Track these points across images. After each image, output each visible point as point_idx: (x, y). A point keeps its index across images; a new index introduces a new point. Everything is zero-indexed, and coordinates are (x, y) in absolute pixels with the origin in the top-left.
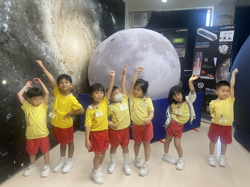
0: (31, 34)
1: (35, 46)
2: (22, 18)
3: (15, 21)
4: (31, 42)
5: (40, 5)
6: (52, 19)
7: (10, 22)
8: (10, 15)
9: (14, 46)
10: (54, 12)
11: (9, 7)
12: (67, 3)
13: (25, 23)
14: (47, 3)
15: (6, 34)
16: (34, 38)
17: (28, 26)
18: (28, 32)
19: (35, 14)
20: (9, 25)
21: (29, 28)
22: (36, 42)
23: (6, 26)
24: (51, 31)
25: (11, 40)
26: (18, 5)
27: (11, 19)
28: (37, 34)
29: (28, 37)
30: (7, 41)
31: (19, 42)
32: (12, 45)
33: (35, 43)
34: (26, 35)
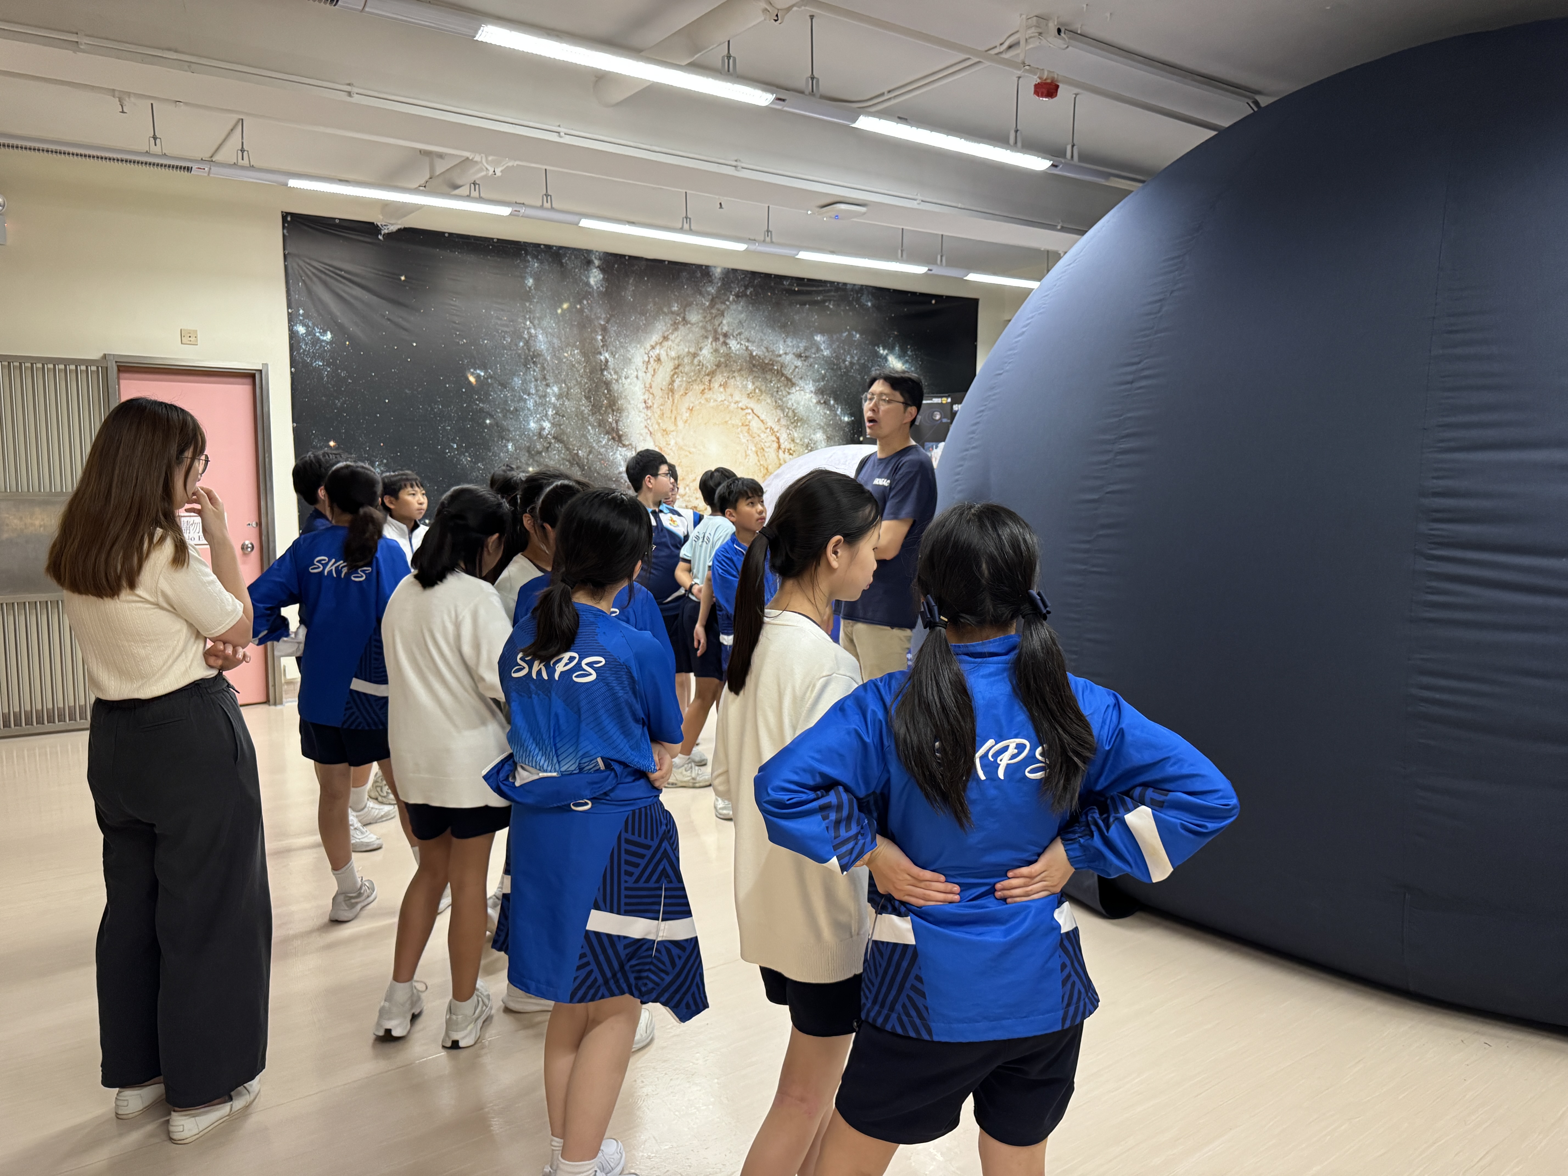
0: (595, 434)
1: (602, 455)
2: (577, 409)
3: (563, 416)
4: (593, 447)
5: (617, 381)
6: (645, 402)
7: (554, 418)
8: (555, 407)
9: (559, 456)
10: (651, 387)
11: (555, 395)
12: (692, 362)
13: (582, 416)
14: (636, 373)
15: (546, 437)
16: (601, 441)
17: (588, 421)
18: (589, 430)
19: (606, 397)
20: (553, 424)
21: (590, 425)
22: (603, 447)
23: (547, 425)
24: (643, 425)
25: (555, 447)
26: (571, 388)
27: (556, 413)
28: (608, 433)
29: (588, 439)
30: (548, 448)
31: (568, 449)
32: (555, 454)
33: (603, 450)
34: (584, 436)
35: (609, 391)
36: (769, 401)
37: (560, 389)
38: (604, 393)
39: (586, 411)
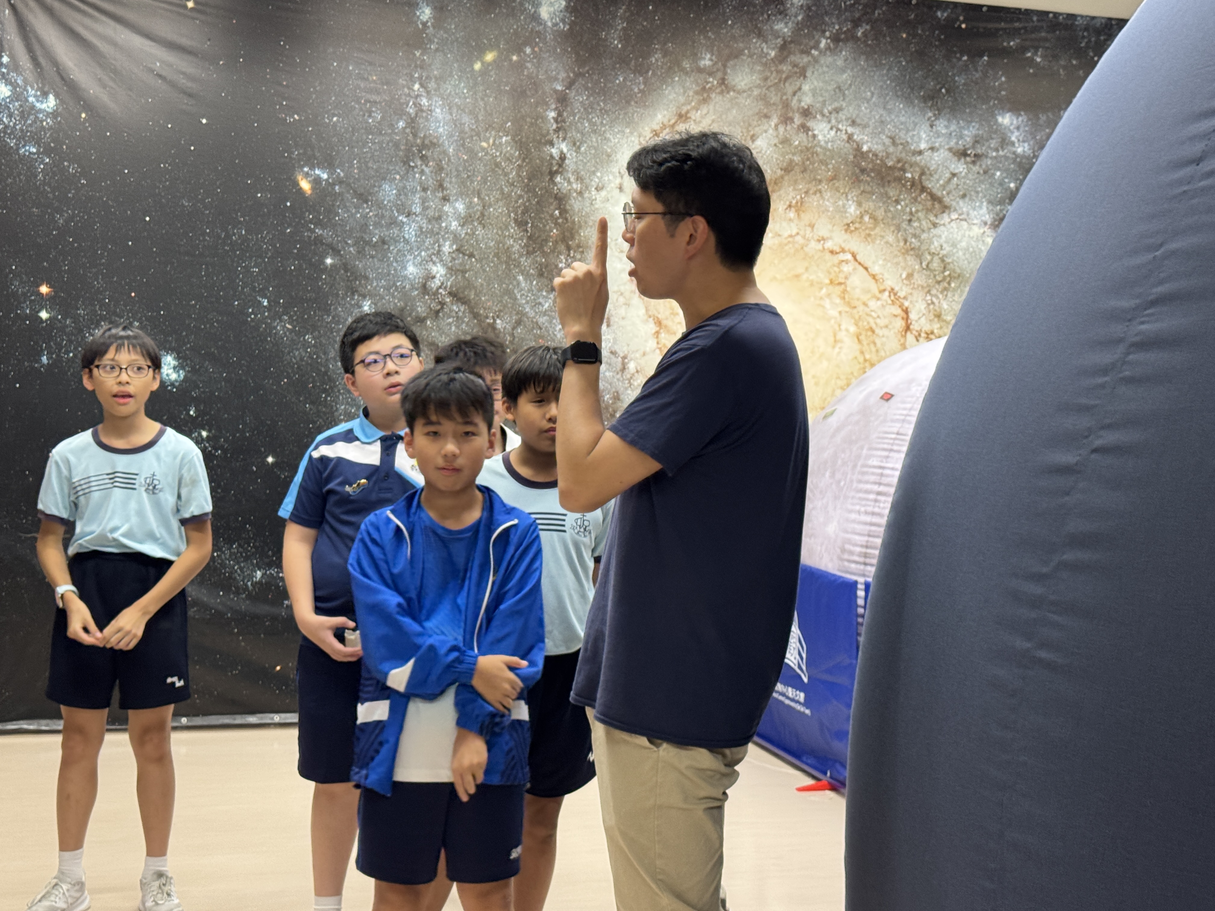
0: (529, 291)
1: (541, 329)
2: (498, 243)
3: (471, 255)
4: (525, 314)
5: (580, 193)
7: (454, 259)
8: (456, 238)
9: (457, 327)
11: (458, 217)
13: (509, 257)
15: (436, 293)
16: (540, 304)
17: (518, 265)
18: (519, 284)
19: (556, 224)
20: (450, 270)
21: (522, 272)
22: (545, 313)
23: (439, 270)
25: (451, 311)
26: (490, 206)
27: (458, 250)
29: (516, 299)
30: (437, 312)
31: (476, 315)
32: (450, 324)
33: (542, 320)
34: (509, 293)
35: (564, 212)
36: (891, 238)
37: (469, 206)
38: (552, 215)
39: (517, 247)
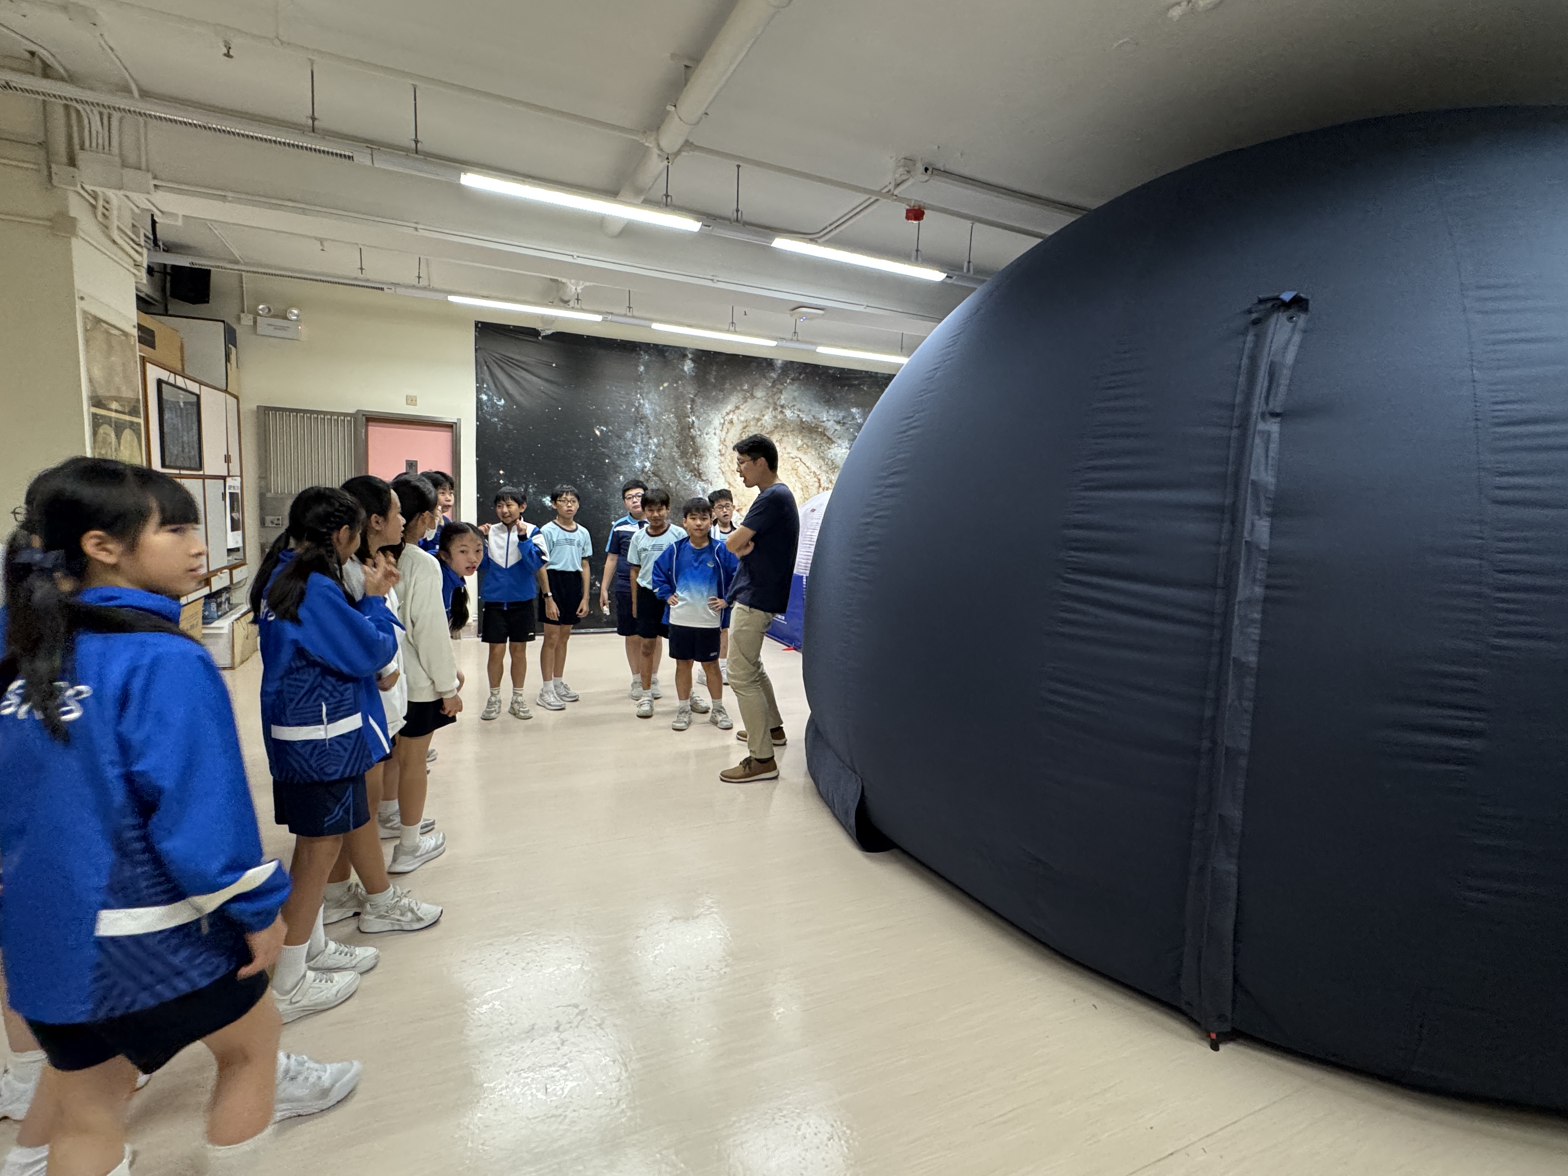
1: (686, 486)
2: (670, 454)
3: (660, 459)
4: (681, 481)
5: (700, 436)
6: (720, 451)
7: (653, 460)
8: (654, 452)
10: (725, 441)
13: (674, 459)
14: (714, 431)
15: (647, 473)
16: (686, 477)
19: (691, 447)
21: (679, 465)
23: (648, 464)
29: (677, 475)
34: (674, 472)
35: (694, 443)
36: (814, 453)
37: (659, 440)
38: (690, 444)
39: (677, 456)
